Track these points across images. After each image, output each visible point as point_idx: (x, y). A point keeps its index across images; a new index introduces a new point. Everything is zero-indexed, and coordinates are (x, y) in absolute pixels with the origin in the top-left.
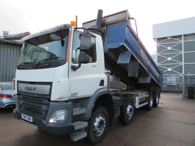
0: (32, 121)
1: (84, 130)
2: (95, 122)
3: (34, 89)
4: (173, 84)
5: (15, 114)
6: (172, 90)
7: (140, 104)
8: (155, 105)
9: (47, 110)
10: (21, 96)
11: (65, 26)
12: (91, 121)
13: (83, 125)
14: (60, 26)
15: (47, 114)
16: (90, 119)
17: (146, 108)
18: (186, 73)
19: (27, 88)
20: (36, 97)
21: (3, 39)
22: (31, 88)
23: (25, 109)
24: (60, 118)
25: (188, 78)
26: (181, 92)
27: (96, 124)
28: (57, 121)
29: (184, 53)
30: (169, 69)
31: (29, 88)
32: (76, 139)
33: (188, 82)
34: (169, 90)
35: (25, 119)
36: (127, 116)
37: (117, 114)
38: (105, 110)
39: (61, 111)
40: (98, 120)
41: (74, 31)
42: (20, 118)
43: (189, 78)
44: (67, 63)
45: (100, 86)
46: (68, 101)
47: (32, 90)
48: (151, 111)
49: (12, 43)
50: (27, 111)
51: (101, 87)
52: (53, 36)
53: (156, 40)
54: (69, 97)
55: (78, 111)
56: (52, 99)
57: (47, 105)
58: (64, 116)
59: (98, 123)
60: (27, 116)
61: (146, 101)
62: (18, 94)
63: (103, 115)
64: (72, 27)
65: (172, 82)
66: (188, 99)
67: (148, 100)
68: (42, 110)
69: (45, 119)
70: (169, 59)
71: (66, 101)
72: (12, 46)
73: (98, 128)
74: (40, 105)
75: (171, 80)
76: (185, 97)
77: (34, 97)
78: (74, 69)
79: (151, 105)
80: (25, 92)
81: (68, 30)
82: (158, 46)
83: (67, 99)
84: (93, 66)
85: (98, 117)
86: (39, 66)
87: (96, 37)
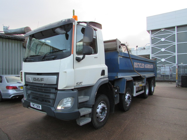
0: (41, 109)
1: (88, 116)
2: (98, 108)
3: (42, 79)
4: (166, 74)
5: (23, 103)
6: (166, 79)
7: (137, 92)
8: (151, 93)
9: (54, 98)
10: (28, 87)
11: (69, 20)
12: (94, 107)
13: (87, 111)
14: (64, 20)
15: (55, 102)
16: (93, 105)
17: (143, 97)
18: (179, 63)
19: (35, 79)
20: (44, 87)
21: (4, 34)
22: (38, 79)
23: (33, 98)
24: (67, 105)
25: (181, 68)
26: (175, 81)
27: (98, 110)
28: (64, 107)
29: (177, 44)
30: (163, 60)
31: (37, 79)
32: (82, 123)
33: (181, 71)
34: (163, 79)
35: (34, 107)
36: (126, 103)
37: (117, 102)
38: (106, 98)
39: (67, 98)
40: (100, 106)
41: (77, 25)
42: (29, 106)
43: (183, 68)
44: (72, 55)
45: (101, 75)
46: (74, 90)
47: (39, 81)
48: (147, 98)
49: (13, 38)
50: (36, 100)
51: (103, 77)
52: (58, 30)
53: (150, 31)
54: (74, 86)
55: (82, 99)
56: (59, 88)
57: (55, 93)
58: (71, 103)
59: (100, 110)
60: (36, 104)
61: (142, 90)
62: (26, 85)
63: (105, 102)
64: (75, 21)
65: (166, 72)
66: (181, 88)
67: (144, 88)
68: (50, 99)
69: (53, 106)
70: (163, 50)
71: (72, 90)
72: (13, 41)
73: (100, 114)
74: (48, 94)
75: (165, 70)
76: (179, 85)
77: (42, 87)
78: (78, 60)
79: (147, 93)
80: (32, 83)
81: (72, 24)
82: (152, 38)
83: (73, 88)
84: (95, 58)
85: (100, 104)
86: (46, 58)
87: (97, 30)
